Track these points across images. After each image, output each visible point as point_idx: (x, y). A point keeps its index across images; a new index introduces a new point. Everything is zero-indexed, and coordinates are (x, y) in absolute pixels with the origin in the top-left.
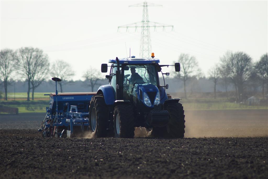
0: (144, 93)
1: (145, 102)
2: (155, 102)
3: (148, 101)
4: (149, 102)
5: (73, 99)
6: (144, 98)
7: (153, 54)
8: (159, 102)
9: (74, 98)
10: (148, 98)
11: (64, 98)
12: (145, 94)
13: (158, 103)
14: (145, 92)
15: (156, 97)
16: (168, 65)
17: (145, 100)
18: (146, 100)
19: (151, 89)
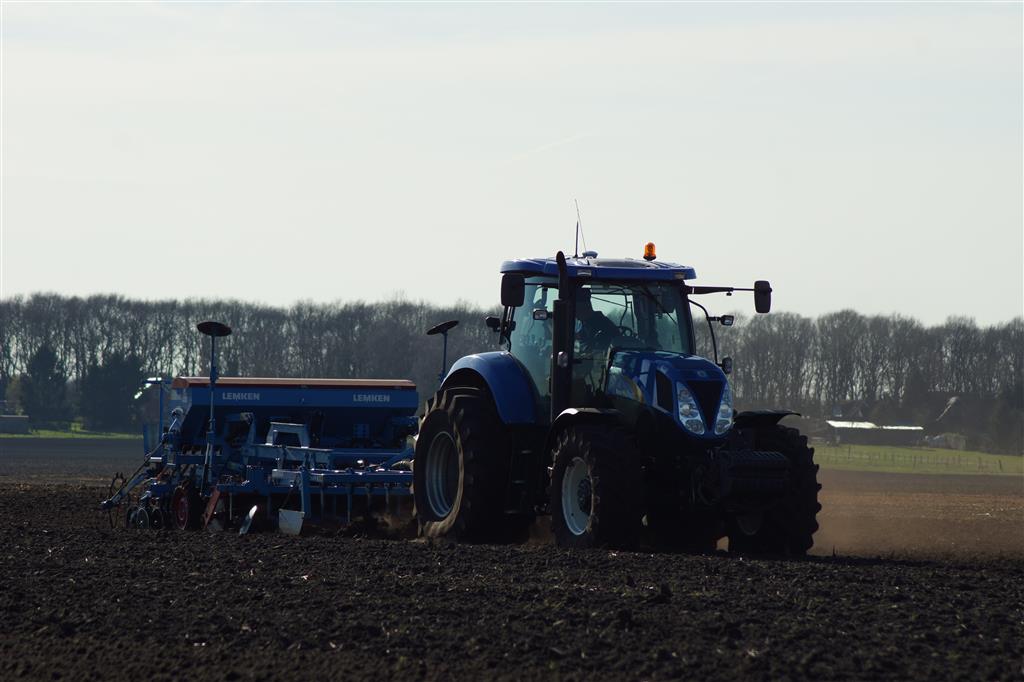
0: (678, 384)
1: (681, 417)
2: (719, 417)
3: (693, 415)
4: (699, 418)
5: (258, 398)
6: (680, 404)
7: (650, 247)
8: (730, 420)
9: (260, 397)
10: (693, 402)
11: (229, 395)
12: (680, 387)
13: (728, 422)
14: (680, 381)
15: (722, 402)
16: (732, 289)
17: (681, 410)
18: (687, 413)
19: (703, 372)
